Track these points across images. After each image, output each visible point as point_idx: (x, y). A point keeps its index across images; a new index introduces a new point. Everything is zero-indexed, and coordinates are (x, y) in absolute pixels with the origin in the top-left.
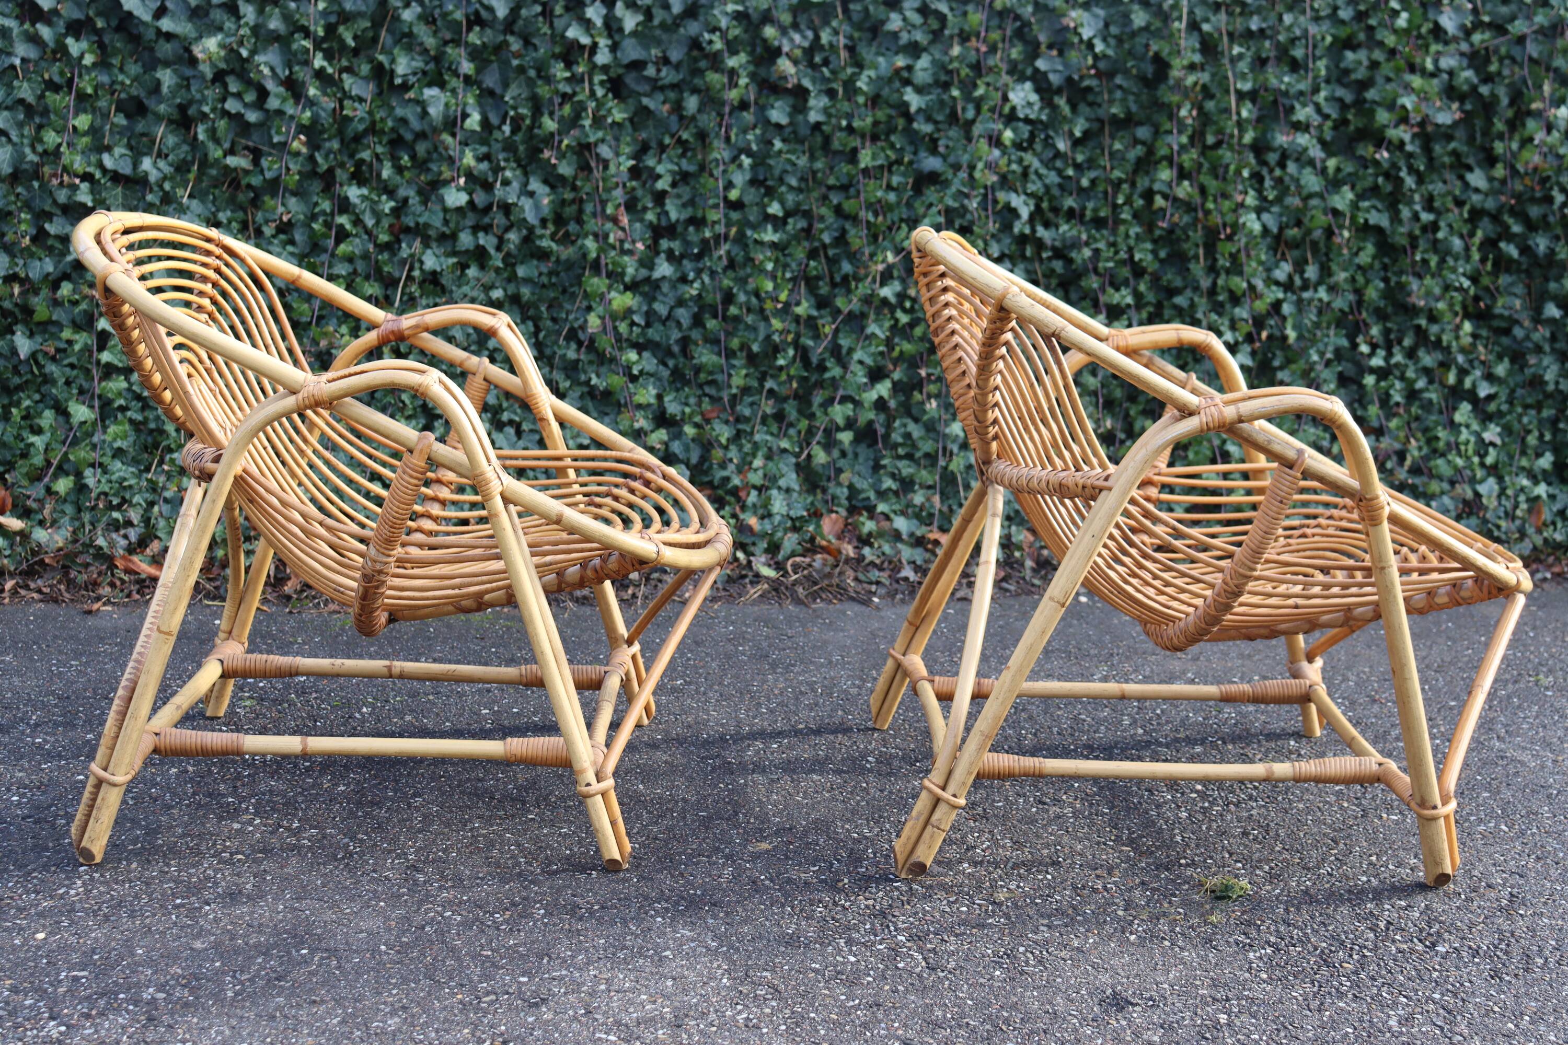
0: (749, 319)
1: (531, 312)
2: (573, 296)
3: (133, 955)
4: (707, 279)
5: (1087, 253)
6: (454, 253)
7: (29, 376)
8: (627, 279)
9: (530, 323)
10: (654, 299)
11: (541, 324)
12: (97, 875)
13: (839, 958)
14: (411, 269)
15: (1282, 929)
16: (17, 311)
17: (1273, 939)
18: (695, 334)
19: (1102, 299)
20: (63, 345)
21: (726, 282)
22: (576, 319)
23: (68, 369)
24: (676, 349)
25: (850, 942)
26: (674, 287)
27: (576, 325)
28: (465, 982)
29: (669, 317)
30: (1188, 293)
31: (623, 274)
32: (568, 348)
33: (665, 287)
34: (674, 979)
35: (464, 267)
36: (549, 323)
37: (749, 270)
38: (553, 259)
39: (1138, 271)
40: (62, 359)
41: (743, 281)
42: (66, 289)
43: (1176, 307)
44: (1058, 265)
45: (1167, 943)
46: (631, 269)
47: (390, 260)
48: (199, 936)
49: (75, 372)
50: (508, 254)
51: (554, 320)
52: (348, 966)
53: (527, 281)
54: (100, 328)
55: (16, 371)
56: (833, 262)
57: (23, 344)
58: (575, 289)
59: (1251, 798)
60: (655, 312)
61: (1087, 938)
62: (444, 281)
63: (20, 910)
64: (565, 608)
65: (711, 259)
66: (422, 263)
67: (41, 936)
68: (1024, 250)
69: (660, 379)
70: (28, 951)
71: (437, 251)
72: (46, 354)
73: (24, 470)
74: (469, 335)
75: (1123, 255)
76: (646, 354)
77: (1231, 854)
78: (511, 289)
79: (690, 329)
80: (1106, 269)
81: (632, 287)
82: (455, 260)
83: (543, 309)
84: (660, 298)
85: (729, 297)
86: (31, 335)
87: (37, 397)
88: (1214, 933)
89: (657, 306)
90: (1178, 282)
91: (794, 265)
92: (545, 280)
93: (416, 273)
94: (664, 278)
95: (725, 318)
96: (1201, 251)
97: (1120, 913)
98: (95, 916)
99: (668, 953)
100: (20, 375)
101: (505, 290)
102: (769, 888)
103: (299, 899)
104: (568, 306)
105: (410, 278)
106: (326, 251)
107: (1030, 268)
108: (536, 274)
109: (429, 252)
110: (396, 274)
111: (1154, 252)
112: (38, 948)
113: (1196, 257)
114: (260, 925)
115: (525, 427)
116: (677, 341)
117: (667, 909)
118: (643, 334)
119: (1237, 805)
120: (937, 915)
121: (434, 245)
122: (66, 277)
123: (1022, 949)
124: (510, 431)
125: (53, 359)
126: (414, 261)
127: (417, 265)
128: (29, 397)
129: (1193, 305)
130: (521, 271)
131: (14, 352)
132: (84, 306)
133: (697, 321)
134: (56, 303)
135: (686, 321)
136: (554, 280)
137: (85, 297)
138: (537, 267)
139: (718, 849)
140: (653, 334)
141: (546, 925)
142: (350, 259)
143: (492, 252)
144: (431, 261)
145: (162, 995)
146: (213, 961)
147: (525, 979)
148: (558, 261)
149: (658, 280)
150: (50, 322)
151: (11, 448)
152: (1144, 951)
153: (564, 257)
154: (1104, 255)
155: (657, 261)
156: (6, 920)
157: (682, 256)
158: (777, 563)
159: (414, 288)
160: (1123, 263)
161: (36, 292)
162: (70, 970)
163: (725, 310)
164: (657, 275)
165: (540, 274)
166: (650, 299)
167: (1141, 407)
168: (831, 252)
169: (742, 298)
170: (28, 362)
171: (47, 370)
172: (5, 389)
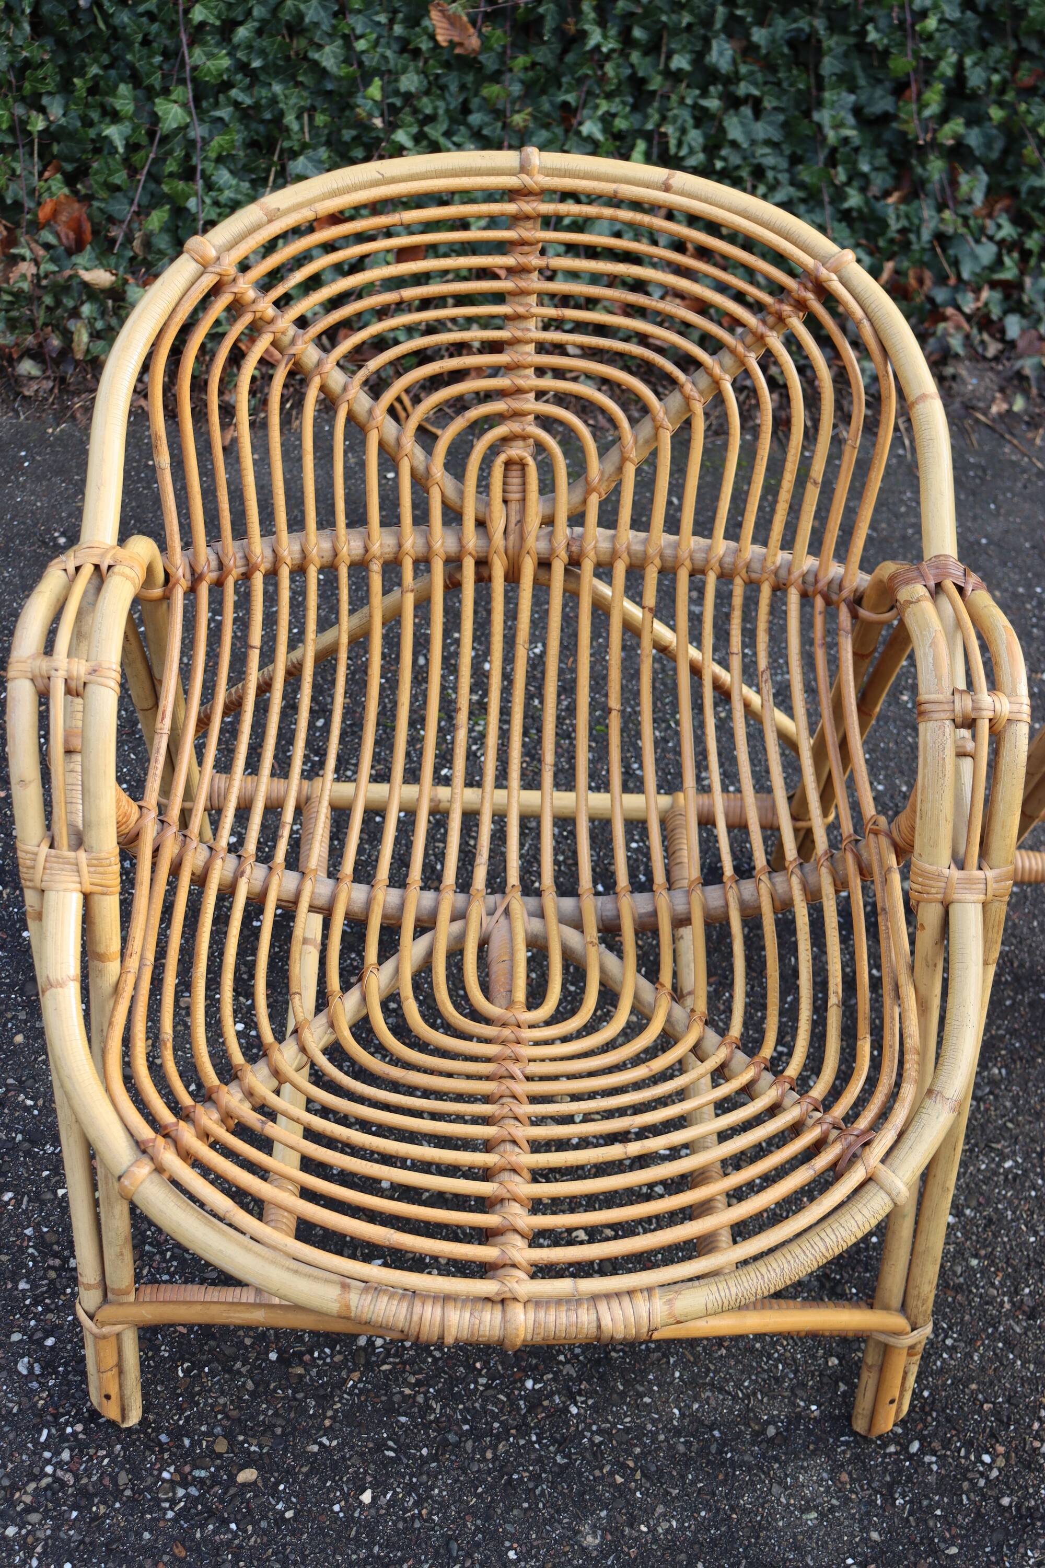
7: (91, 29)
49: (155, 27)
69: (963, 33)
73: (101, 179)
87: (105, 59)
100: (81, 28)
115: (768, 103)
124: (747, 111)
128: (96, 60)
151: (80, 141)
170: (90, 9)
171: (116, 21)
172: (62, 43)
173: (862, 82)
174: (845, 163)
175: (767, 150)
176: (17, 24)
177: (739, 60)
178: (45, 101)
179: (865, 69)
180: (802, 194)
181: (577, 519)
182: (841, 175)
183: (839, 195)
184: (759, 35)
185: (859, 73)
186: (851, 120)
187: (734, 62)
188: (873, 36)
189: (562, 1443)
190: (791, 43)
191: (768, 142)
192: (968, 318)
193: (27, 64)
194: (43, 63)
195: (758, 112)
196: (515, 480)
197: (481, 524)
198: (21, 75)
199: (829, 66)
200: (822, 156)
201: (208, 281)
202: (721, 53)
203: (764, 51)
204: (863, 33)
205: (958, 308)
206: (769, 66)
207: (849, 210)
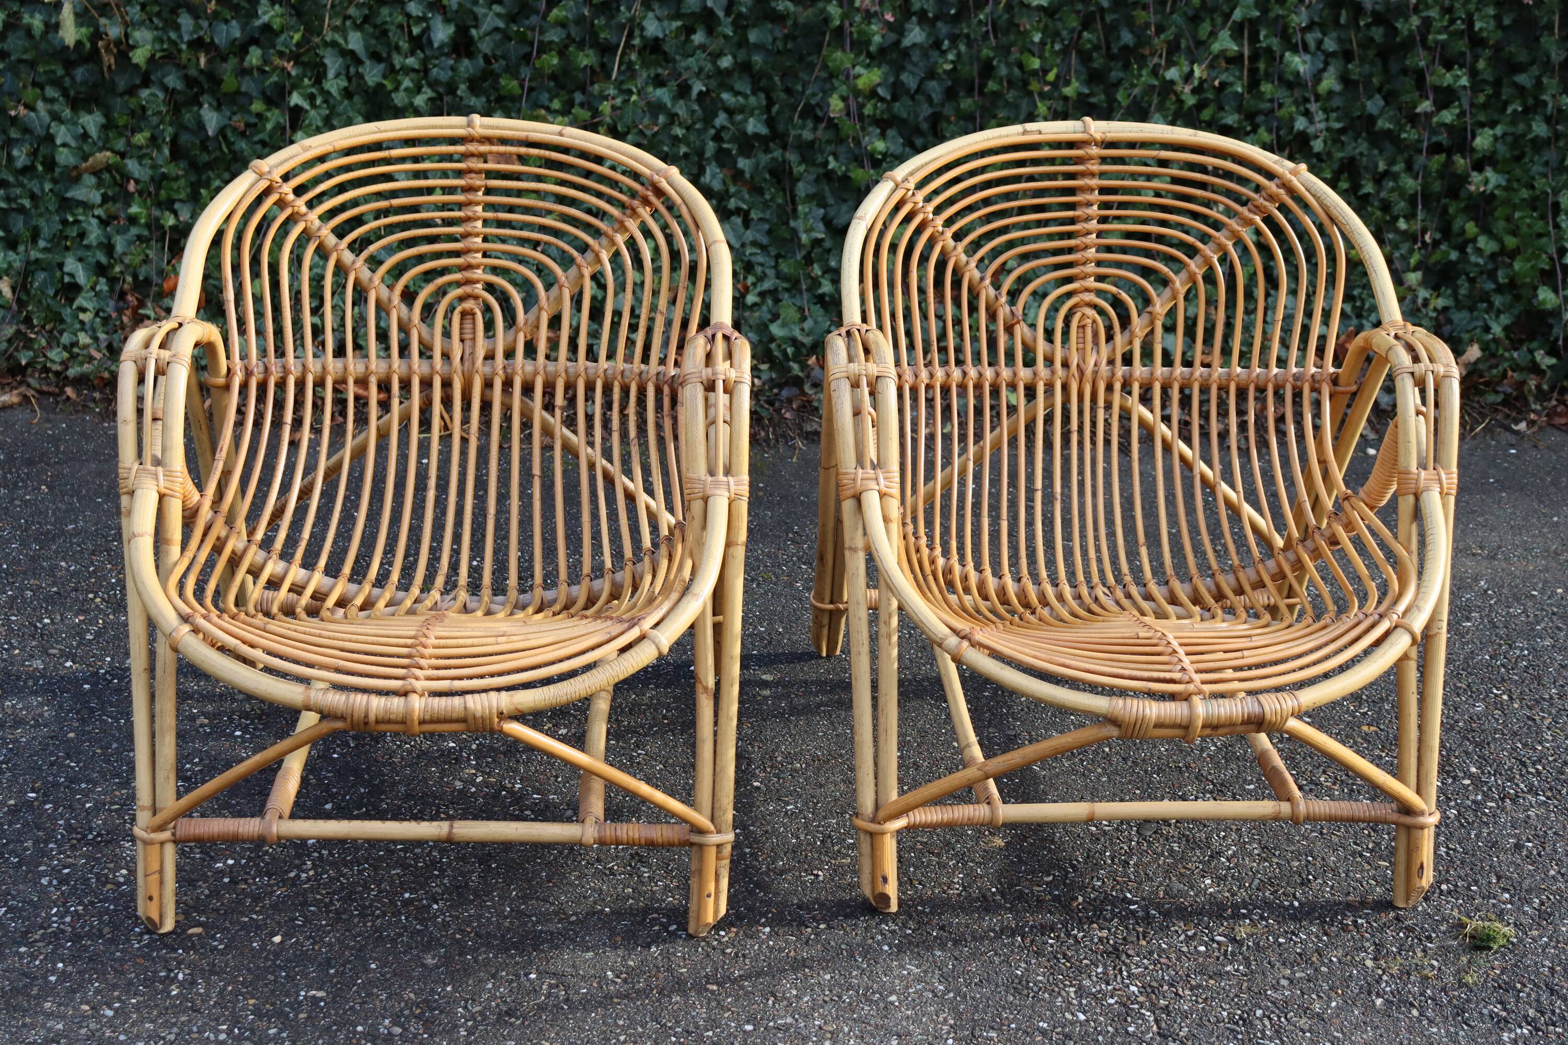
0: (1010, 96)
1: (763, 83)
2: (811, 67)
3: (367, 970)
4: (963, 48)
5: (1415, 21)
6: (677, 16)
7: (218, 153)
8: (872, 49)
9: (762, 96)
10: (903, 69)
11: (774, 96)
12: (325, 852)
13: (1068, 1016)
14: (631, 36)
15: (1544, 997)
16: (202, 79)
17: (1531, 1012)
18: (948, 110)
19: (1430, 79)
20: (253, 120)
21: (986, 52)
22: (814, 95)
23: (259, 147)
24: (925, 126)
25: (1081, 991)
26: (926, 55)
27: (813, 102)
28: (691, 1029)
29: (918, 90)
30: (1535, 70)
31: (869, 43)
32: (803, 127)
33: (916, 56)
34: (899, 1036)
35: (689, 31)
36: (783, 95)
37: (1012, 37)
38: (790, 23)
39: (1477, 41)
40: (252, 135)
41: (1005, 50)
42: (254, 56)
43: (1516, 85)
44: (1377, 33)
45: (1415, 1013)
46: (877, 36)
47: (608, 26)
48: (427, 948)
50: (740, 15)
51: (788, 91)
52: (576, 998)
53: (759, 47)
54: (292, 103)
55: (204, 147)
56: (1111, 30)
57: (212, 120)
58: (813, 58)
59: (1531, 790)
60: (903, 84)
61: (1330, 999)
62: (666, 48)
63: (256, 899)
64: (794, 448)
65: (969, 26)
66: (643, 29)
67: (277, 939)
68: (1339, 15)
70: (266, 959)
71: (658, 12)
72: (235, 129)
74: (693, 112)
75: (1459, 25)
76: (891, 132)
77: (1499, 878)
78: (742, 55)
79: (942, 105)
80: (1437, 42)
81: (877, 58)
82: (679, 23)
83: (776, 79)
84: (909, 67)
85: (987, 70)
86: (218, 108)
88: (1468, 1001)
89: (904, 77)
90: (1523, 56)
91: (1064, 33)
92: (780, 45)
93: (637, 42)
94: (914, 45)
95: (981, 93)
96: (1557, 19)
97: (1369, 963)
98: (328, 912)
99: (893, 998)
100: (208, 152)
101: (734, 57)
102: (1000, 907)
103: (525, 898)
104: (803, 76)
105: (628, 45)
106: (537, 12)
107: (1343, 36)
108: (770, 39)
109: (650, 15)
110: (614, 40)
111: (1498, 18)
112: (277, 955)
113: (1549, 27)
114: (488, 934)
115: (754, 215)
116: (926, 119)
117: (893, 932)
118: (889, 109)
119: (1514, 801)
120: (1173, 956)
121: (656, 6)
122: (254, 41)
123: (1259, 1013)
124: (738, 220)
125: (243, 134)
126: (634, 26)
127: (637, 32)
129: (1539, 85)
130: (753, 36)
131: (201, 126)
132: (274, 78)
133: (951, 94)
134: (244, 72)
135: (937, 97)
136: (789, 46)
137: (275, 68)
138: (771, 32)
139: (948, 843)
140: (901, 109)
141: (771, 949)
142: (562, 24)
143: (721, 14)
144: (652, 28)
145: (397, 1030)
146: (446, 985)
147: (749, 1028)
148: (795, 24)
149: (907, 48)
150: (238, 92)
152: (1388, 1022)
153: (802, 20)
154: (1437, 25)
155: (907, 26)
156: (243, 914)
157: (937, 18)
159: (634, 57)
160: (1460, 34)
161: (224, 59)
162: (309, 987)
163: (982, 86)
164: (907, 42)
165: (775, 39)
166: (898, 69)
167: (1462, 205)
168: (1109, 18)
169: (1003, 71)
170: (216, 138)
171: (237, 147)
172: (194, 166)
173: (831, 201)
174: (819, 261)
175: (754, 250)
176: (159, 149)
177: (728, 181)
178: (177, 206)
179: (832, 192)
180: (785, 285)
181: (509, 354)
182: (817, 270)
183: (816, 283)
184: (743, 163)
185: (827, 193)
186: (821, 226)
187: (724, 182)
188: (832, 164)
190: (772, 172)
191: (754, 243)
193: (164, 177)
194: (177, 178)
195: (747, 223)
196: (468, 326)
197: (446, 356)
198: (159, 187)
199: (802, 189)
200: (799, 257)
201: (264, 184)
202: (713, 176)
203: (748, 176)
204: (826, 163)
206: (757, 190)
207: (823, 296)
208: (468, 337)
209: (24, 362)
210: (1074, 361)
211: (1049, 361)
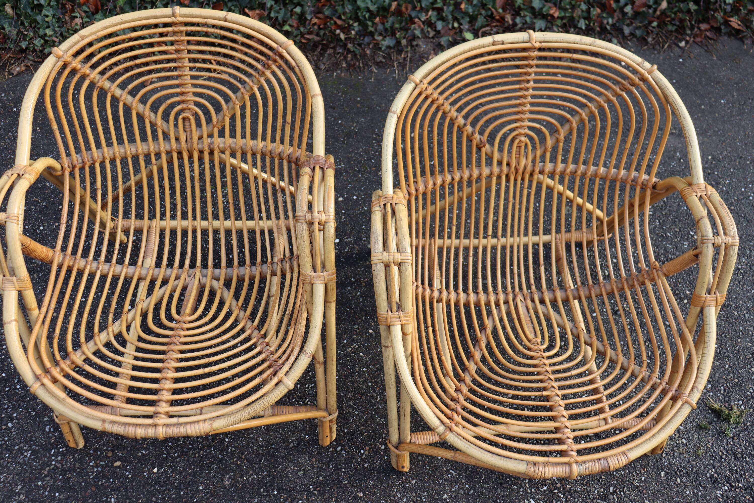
158: (474, 29)
181: (211, 136)
189: (221, 451)
192: (423, 22)
196: (187, 124)
197: (177, 139)
201: (60, 64)
205: (420, 19)
208: (188, 130)
209: (24, 47)
210: (514, 163)
211: (500, 163)
